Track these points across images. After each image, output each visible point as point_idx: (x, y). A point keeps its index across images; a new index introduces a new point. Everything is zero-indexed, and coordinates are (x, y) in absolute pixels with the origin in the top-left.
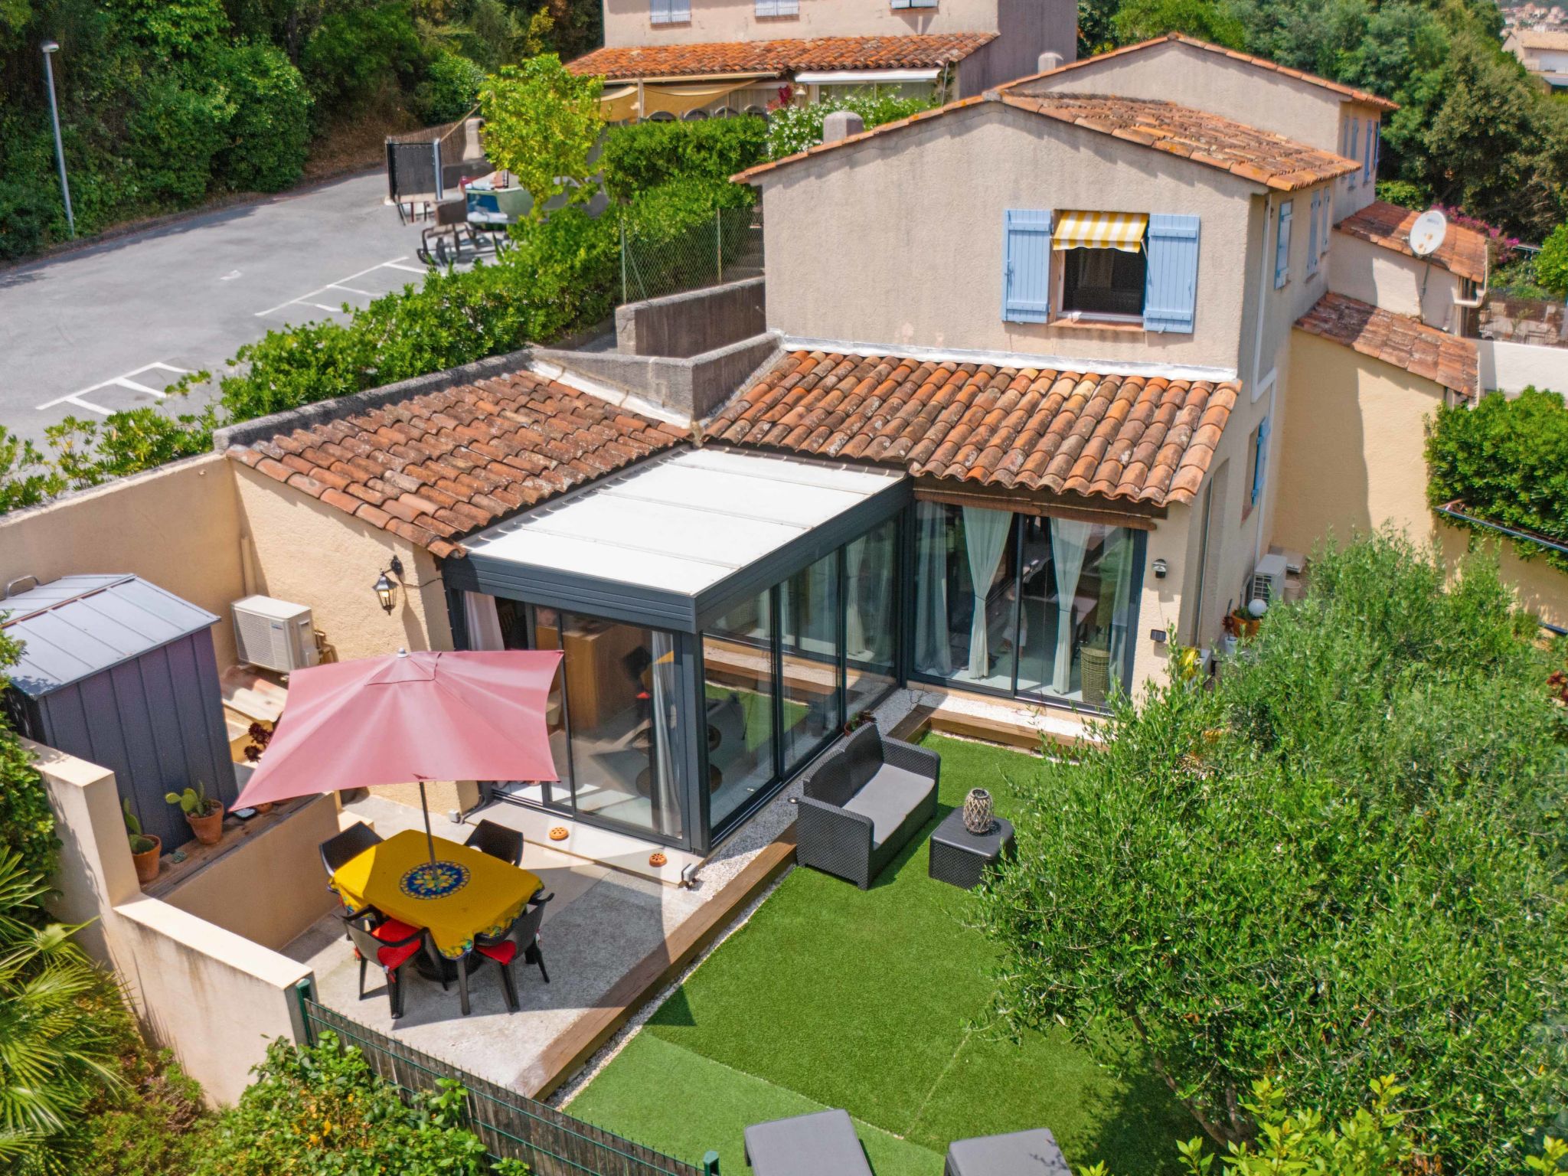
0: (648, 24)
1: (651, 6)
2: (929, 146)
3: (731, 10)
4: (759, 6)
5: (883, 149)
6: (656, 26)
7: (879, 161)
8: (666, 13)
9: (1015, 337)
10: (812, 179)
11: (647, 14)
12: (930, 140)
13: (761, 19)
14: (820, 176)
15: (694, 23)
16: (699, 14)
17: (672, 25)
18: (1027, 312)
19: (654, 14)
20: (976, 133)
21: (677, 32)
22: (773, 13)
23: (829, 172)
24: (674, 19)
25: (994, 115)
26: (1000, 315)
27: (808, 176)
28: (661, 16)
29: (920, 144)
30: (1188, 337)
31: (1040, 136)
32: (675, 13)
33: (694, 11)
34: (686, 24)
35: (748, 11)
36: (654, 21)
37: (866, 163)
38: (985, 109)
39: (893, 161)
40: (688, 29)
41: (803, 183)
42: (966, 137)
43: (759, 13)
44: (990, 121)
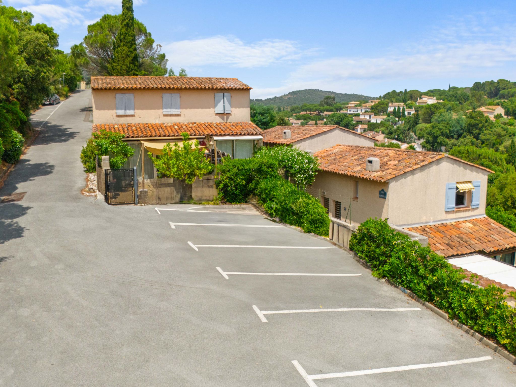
0: (115, 115)
1: (116, 108)
2: (431, 168)
3: (153, 111)
4: (165, 110)
5: (421, 170)
6: (118, 116)
7: (420, 173)
8: (123, 111)
9: (447, 215)
10: (403, 179)
11: (115, 111)
12: (432, 167)
13: (165, 115)
14: (405, 178)
15: (136, 115)
16: (138, 112)
17: (126, 116)
18: (451, 208)
19: (118, 111)
20: (441, 165)
21: (129, 119)
22: (170, 113)
23: (407, 177)
24: (127, 114)
25: (445, 160)
26: (444, 210)
27: (402, 178)
28: (121, 112)
29: (429, 168)
30: (477, 208)
31: (453, 165)
32: (128, 111)
33: (136, 111)
34: (133, 116)
35: (160, 112)
36: (118, 114)
37: (417, 174)
38: (443, 159)
39: (423, 173)
40: (134, 118)
41: (401, 180)
42: (439, 166)
43: (164, 113)
44: (444, 162)
